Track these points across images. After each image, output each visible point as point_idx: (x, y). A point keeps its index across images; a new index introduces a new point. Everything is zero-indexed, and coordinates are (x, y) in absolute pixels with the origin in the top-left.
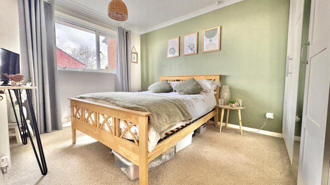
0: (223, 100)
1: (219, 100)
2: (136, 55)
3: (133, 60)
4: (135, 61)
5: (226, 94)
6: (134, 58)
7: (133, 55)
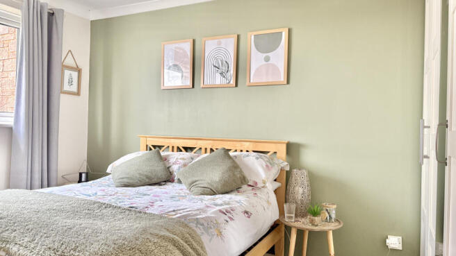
0: (293, 207)
1: (286, 206)
2: (75, 74)
3: (66, 87)
4: (74, 88)
5: (300, 191)
6: (70, 83)
7: (67, 73)
